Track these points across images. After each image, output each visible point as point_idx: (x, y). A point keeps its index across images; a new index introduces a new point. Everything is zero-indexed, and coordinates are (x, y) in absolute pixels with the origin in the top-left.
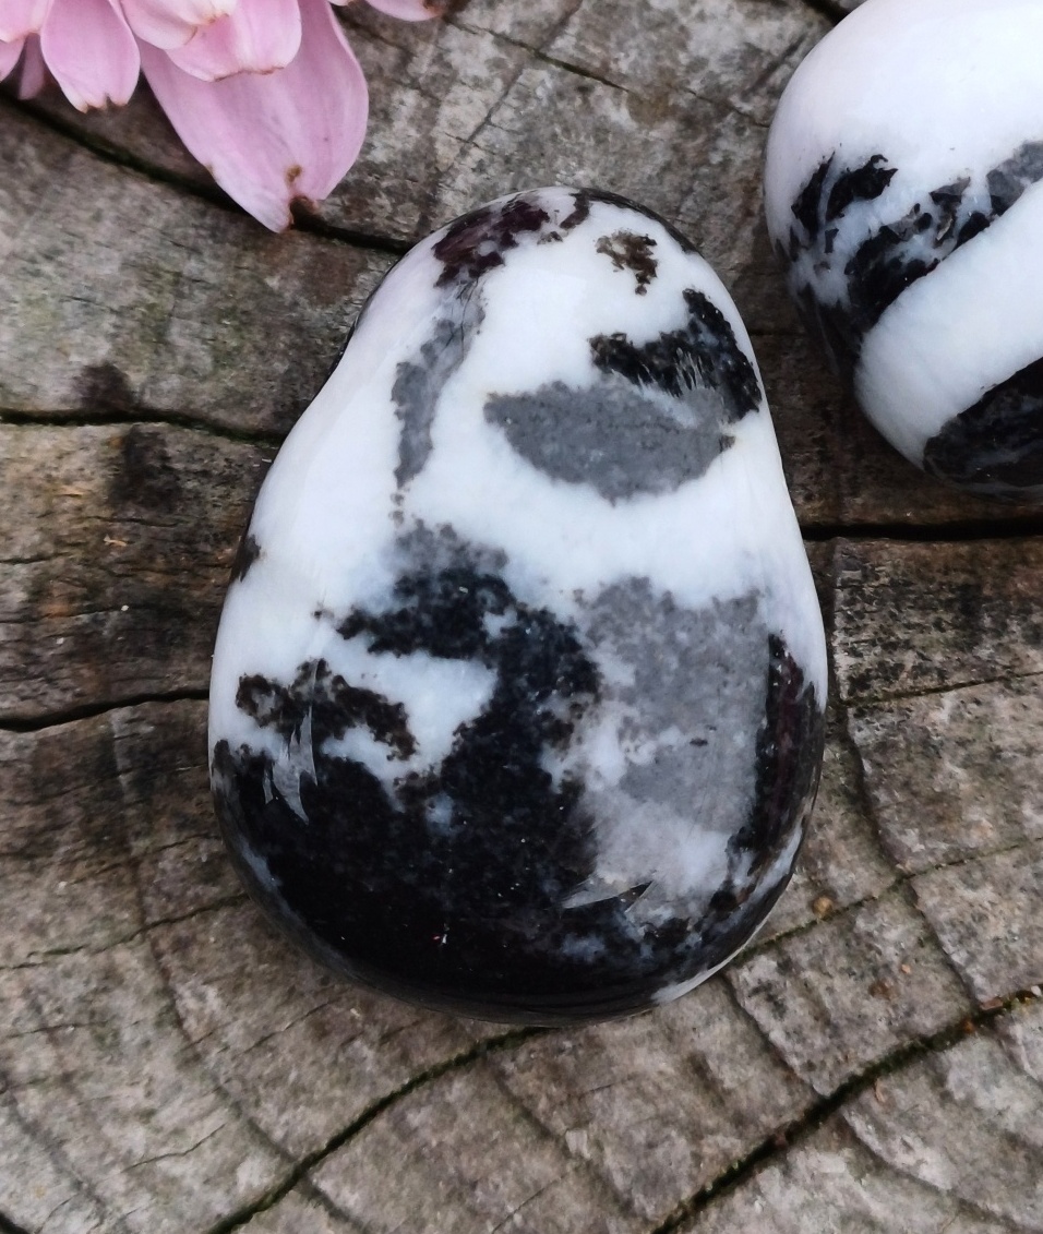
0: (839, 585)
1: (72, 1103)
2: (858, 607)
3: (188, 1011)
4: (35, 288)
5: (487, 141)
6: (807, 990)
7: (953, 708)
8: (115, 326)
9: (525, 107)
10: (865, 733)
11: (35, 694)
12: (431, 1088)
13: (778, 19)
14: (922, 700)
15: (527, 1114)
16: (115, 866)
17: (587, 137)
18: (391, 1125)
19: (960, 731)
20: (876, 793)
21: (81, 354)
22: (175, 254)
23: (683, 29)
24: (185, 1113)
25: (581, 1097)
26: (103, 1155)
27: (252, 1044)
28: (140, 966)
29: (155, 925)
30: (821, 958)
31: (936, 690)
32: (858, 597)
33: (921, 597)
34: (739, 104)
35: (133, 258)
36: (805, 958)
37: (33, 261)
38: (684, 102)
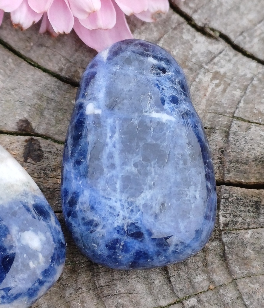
0: (222, 197)
2: (227, 204)
4: (9, 97)
7: (251, 234)
8: (29, 110)
10: (227, 239)
13: (217, 44)
14: (243, 231)
19: (252, 241)
20: (228, 256)
21: (19, 116)
22: (47, 92)
23: (191, 45)
30: (209, 300)
31: (246, 229)
32: (227, 201)
33: (245, 203)
34: (205, 66)
35: (36, 92)
36: (205, 300)
37: (9, 90)
38: (190, 64)
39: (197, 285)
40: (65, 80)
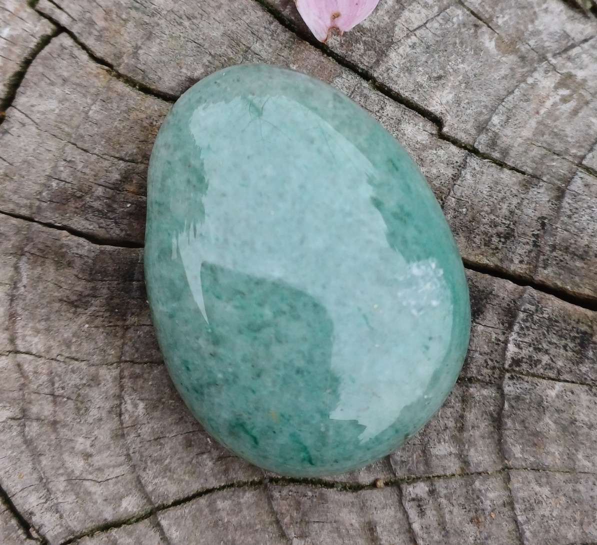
0: (522, 310)
1: (53, 437)
2: (528, 324)
3: (127, 410)
4: (178, 31)
5: (421, 35)
6: (439, 508)
7: (559, 391)
8: (209, 62)
9: (445, 24)
10: (511, 388)
11: (107, 227)
12: (234, 492)
13: (583, 24)
14: (545, 382)
15: (278, 522)
16: (116, 326)
17: (471, 50)
18: (208, 503)
19: (559, 404)
20: (506, 420)
21: (188, 70)
22: (250, 37)
23: (535, 13)
24: (107, 461)
25: (307, 523)
26: (59, 468)
27: (152, 438)
28: (110, 380)
29: (126, 361)
30: (451, 494)
31: (553, 379)
32: (530, 319)
33: (561, 330)
34: (550, 59)
35: (229, 32)
36: (443, 492)
37: (181, 18)
38: (524, 48)
39: (434, 462)
40: (287, 23)
